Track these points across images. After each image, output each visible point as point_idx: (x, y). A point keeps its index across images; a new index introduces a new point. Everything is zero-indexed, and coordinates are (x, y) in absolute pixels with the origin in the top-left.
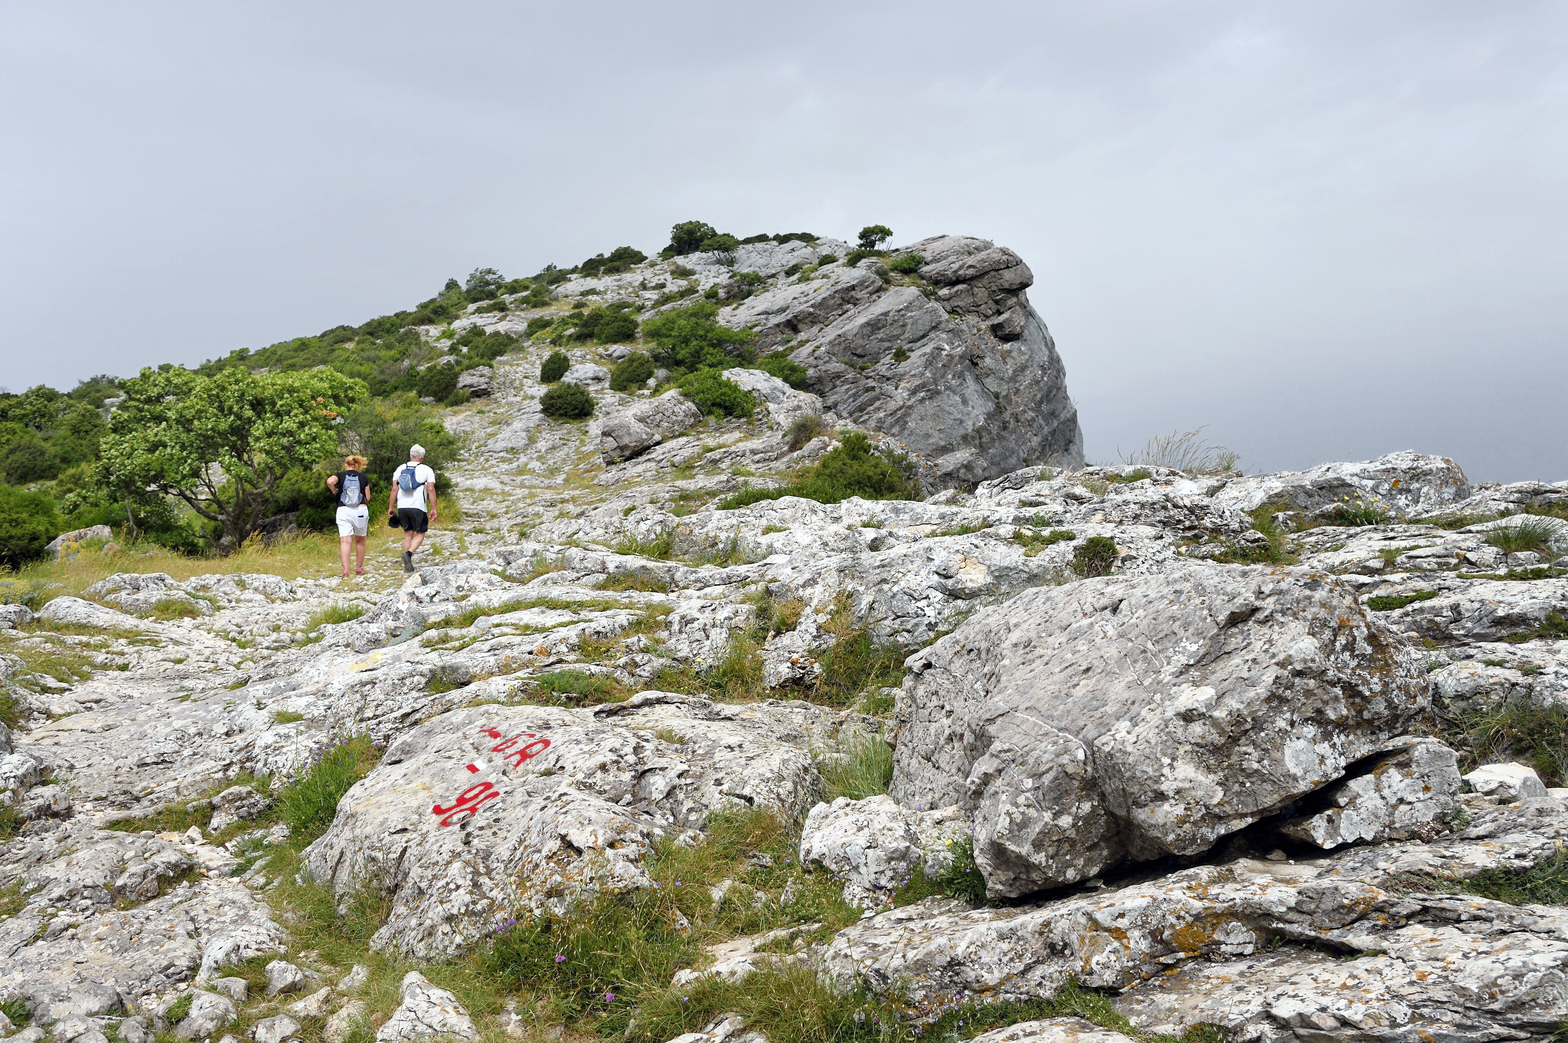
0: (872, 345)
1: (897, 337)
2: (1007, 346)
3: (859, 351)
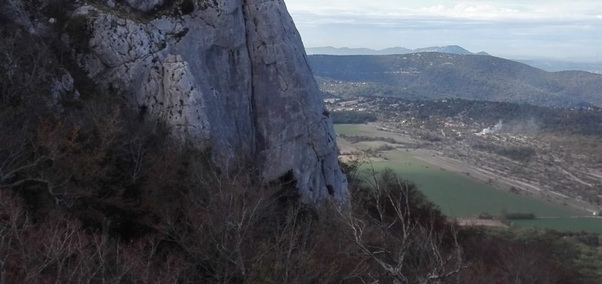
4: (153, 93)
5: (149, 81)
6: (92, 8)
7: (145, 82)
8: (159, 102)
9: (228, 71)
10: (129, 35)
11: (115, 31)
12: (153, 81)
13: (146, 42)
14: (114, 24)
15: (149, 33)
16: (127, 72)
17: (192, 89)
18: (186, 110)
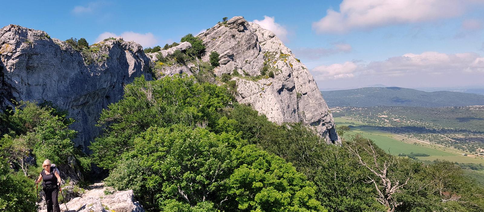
0: (216, 36)
1: (220, 34)
2: (240, 33)
3: (214, 37)
4: (261, 106)
5: (259, 102)
6: (238, 78)
7: (258, 102)
8: (263, 110)
9: (288, 97)
10: (251, 86)
11: (246, 85)
12: (260, 102)
13: (257, 88)
14: (245, 83)
15: (258, 85)
16: (251, 99)
17: (276, 104)
18: (273, 112)
